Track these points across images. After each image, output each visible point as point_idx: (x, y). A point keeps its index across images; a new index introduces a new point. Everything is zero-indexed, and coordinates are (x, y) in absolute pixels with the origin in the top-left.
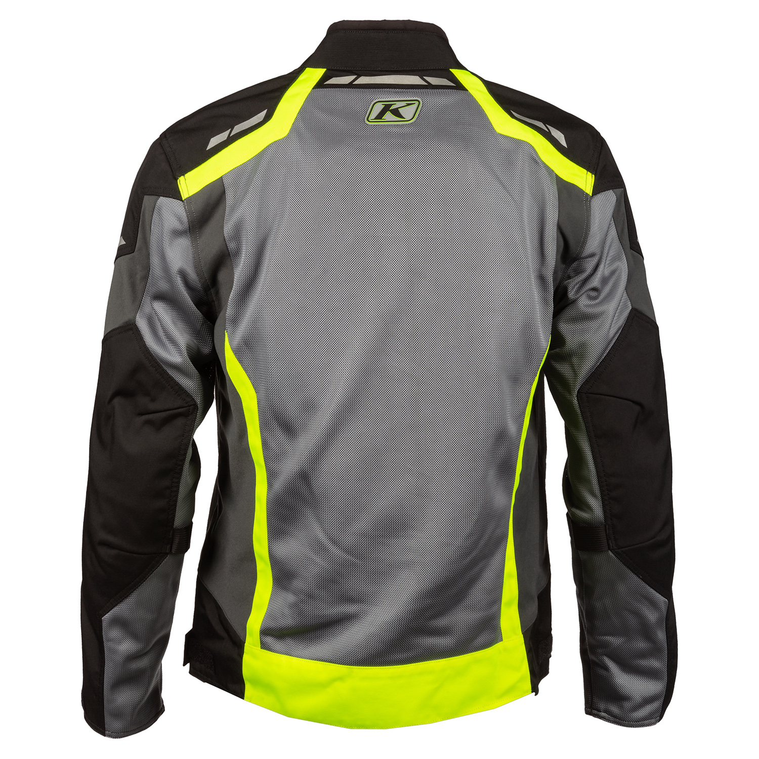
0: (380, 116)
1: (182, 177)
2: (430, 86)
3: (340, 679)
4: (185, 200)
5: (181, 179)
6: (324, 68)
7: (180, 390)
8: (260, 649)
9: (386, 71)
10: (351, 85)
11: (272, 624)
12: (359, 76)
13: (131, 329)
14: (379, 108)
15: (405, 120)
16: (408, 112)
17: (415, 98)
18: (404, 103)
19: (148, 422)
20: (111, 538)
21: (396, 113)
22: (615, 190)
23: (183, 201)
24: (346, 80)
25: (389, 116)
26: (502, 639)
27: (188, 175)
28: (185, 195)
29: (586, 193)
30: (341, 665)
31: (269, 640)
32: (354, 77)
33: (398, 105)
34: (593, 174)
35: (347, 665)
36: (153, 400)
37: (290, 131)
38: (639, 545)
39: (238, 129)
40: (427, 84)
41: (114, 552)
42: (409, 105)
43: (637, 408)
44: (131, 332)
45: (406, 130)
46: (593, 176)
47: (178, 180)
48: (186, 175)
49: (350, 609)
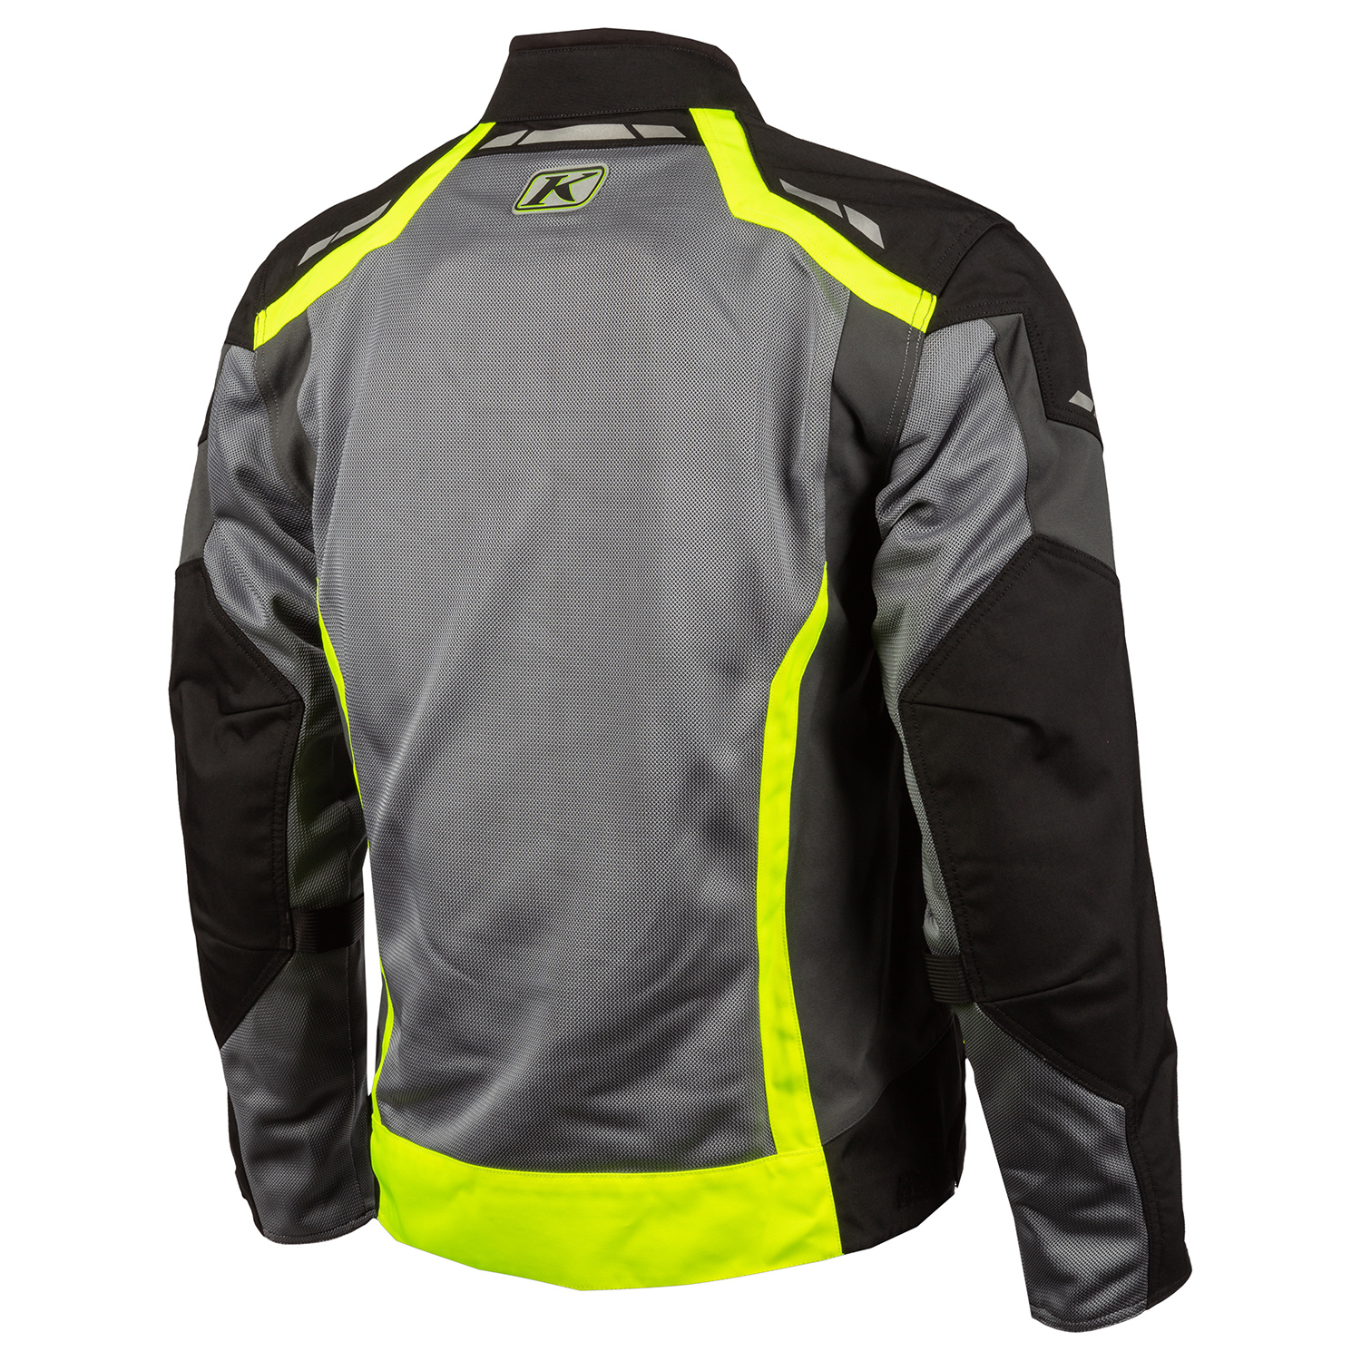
0: (540, 197)
2: (640, 141)
4: (256, 349)
5: (261, 314)
6: (495, 120)
7: (276, 676)
8: (381, 1124)
9: (572, 118)
10: (514, 148)
12: (531, 130)
13: (199, 568)
14: (541, 182)
15: (574, 203)
16: (582, 190)
18: (579, 174)
19: (234, 728)
21: (564, 192)
22: (990, 319)
23: (253, 352)
24: (512, 138)
25: (552, 198)
26: (775, 1150)
27: (271, 308)
28: (258, 341)
29: (914, 328)
31: (387, 1110)
32: (524, 132)
33: (571, 176)
34: (933, 294)
37: (402, 232)
38: (1033, 996)
39: (346, 230)
40: (635, 137)
42: (587, 176)
43: (1020, 732)
44: (199, 574)
45: (572, 220)
46: (935, 297)
47: (257, 318)
48: (268, 308)
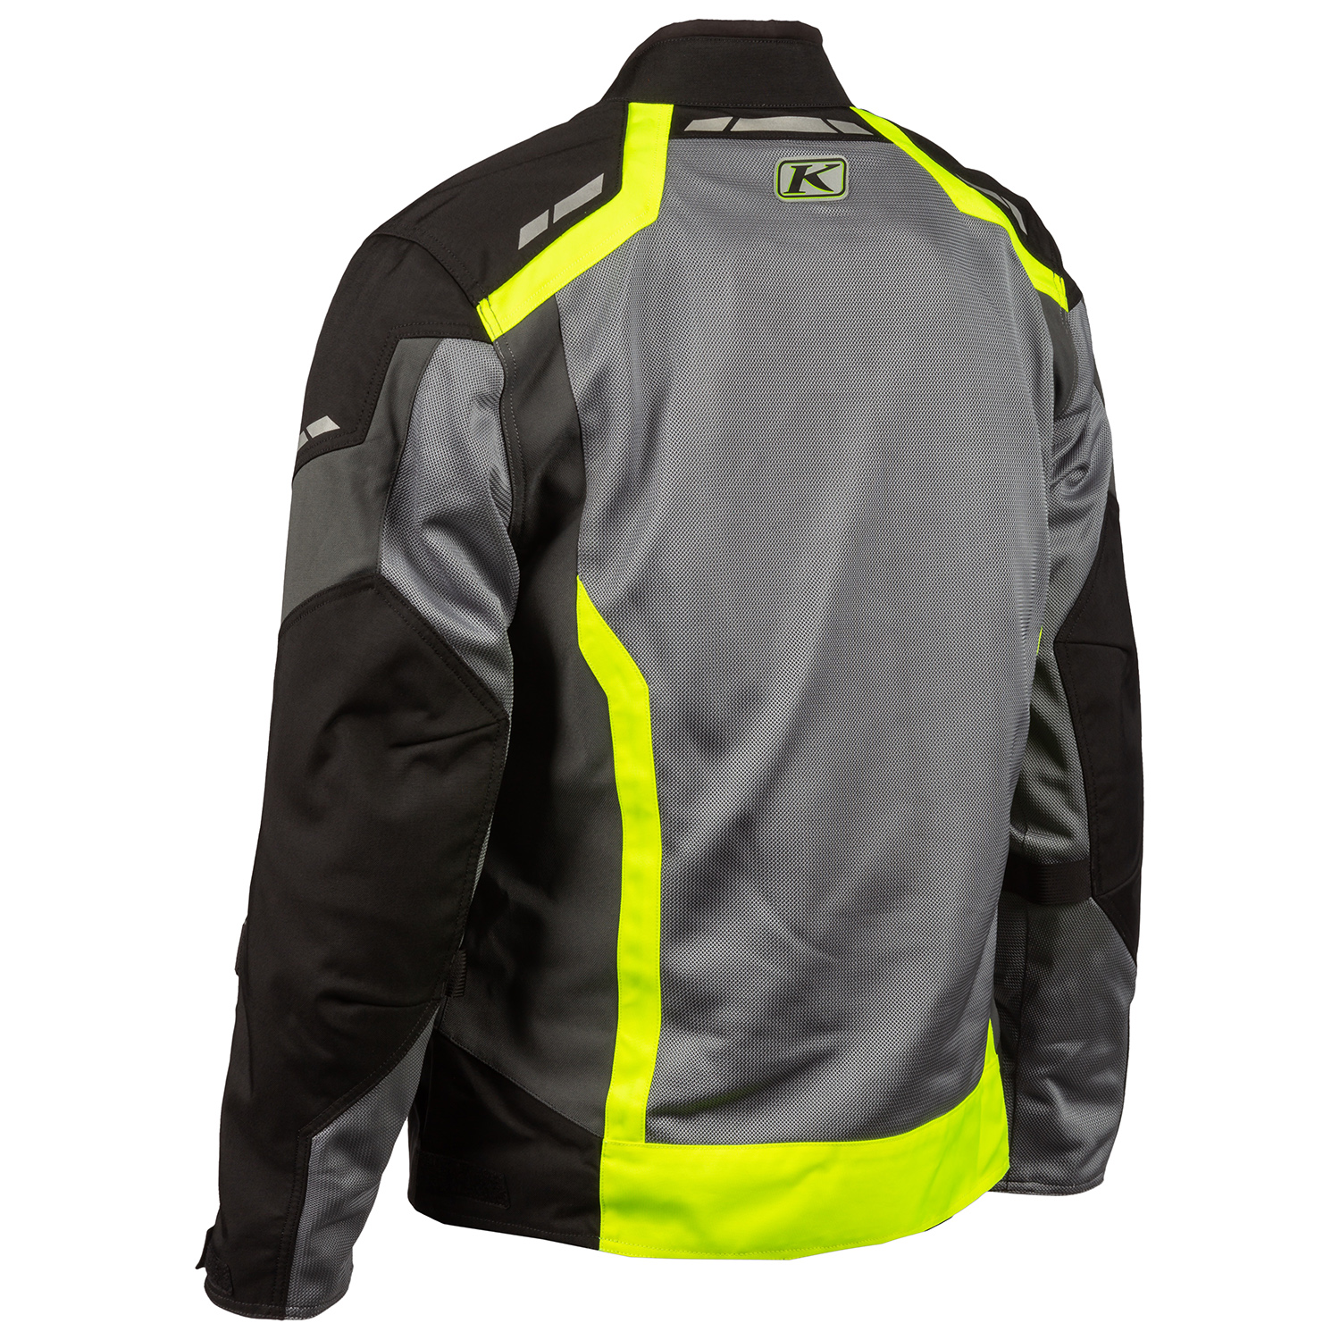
0: (795, 186)
1: (484, 300)
2: (841, 135)
3: (820, 1166)
4: (496, 340)
5: (483, 303)
6: (670, 103)
7: (486, 695)
8: (644, 1143)
10: (727, 134)
11: (674, 1095)
12: (735, 118)
13: (370, 586)
14: (788, 173)
15: (834, 192)
16: (834, 179)
17: (835, 157)
18: (823, 165)
19: (423, 759)
20: (348, 985)
21: (814, 179)
23: (492, 344)
24: (719, 124)
25: (806, 186)
27: (494, 296)
28: (494, 332)
29: (1062, 309)
30: (821, 1143)
31: (664, 1124)
32: (729, 119)
33: (815, 167)
35: (832, 1141)
36: (433, 717)
37: (660, 212)
39: (562, 209)
40: (836, 132)
41: (352, 1010)
42: (830, 167)
44: (370, 592)
46: (1062, 279)
47: (478, 307)
48: (489, 296)
49: (821, 1043)
